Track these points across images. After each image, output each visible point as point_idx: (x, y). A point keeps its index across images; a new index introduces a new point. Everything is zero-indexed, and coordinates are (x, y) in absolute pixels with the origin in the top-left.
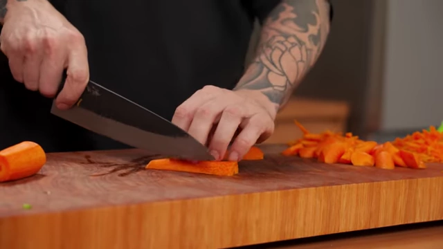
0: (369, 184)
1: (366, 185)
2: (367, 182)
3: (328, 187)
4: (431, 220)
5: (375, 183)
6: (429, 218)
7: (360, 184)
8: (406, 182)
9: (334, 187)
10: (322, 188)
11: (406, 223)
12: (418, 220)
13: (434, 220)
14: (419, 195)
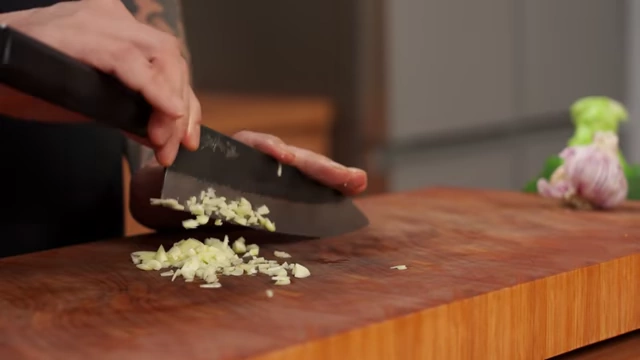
0: (528, 284)
1: (524, 287)
2: (525, 281)
3: (466, 301)
4: (623, 332)
5: (537, 281)
6: (620, 330)
7: (514, 288)
8: (582, 271)
9: (477, 299)
10: (456, 304)
11: (587, 344)
12: (603, 337)
13: (627, 331)
14: (604, 293)
